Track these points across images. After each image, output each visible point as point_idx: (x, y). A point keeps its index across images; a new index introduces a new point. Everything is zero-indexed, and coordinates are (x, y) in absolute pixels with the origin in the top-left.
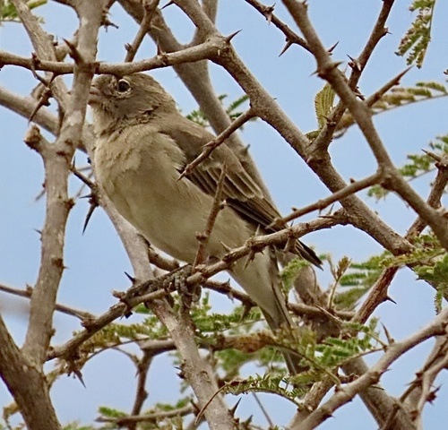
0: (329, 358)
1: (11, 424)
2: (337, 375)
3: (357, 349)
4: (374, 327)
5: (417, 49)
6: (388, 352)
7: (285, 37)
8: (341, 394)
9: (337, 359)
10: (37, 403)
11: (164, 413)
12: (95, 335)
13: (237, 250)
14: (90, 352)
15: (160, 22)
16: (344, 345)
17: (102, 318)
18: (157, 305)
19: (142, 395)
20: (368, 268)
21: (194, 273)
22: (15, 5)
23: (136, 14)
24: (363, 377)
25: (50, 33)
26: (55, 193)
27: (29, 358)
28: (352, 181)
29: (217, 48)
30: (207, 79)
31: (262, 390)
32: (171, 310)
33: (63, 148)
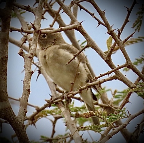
0: (111, 120)
2: (113, 125)
3: (119, 117)
4: (125, 110)
5: (138, 26)
6: (129, 118)
7: (98, 22)
8: (114, 131)
9: (113, 120)
10: (22, 133)
13: (83, 87)
14: (38, 118)
15: (60, 18)
16: (115, 116)
18: (58, 104)
20: (123, 93)
21: (70, 94)
24: (121, 126)
25: (26, 21)
27: (19, 119)
28: (118, 66)
29: (77, 26)
31: (90, 130)
32: (63, 105)
33: (30, 55)
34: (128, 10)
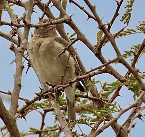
0: (102, 114)
1: (3, 133)
2: (104, 118)
3: (110, 112)
4: (116, 104)
5: (127, 19)
6: (120, 112)
7: (88, 16)
8: (106, 125)
9: (104, 114)
10: (13, 128)
11: (50, 129)
12: (30, 106)
13: (73, 80)
14: (28, 111)
15: (49, 11)
16: (106, 110)
17: (32, 101)
18: (49, 97)
19: (43, 124)
20: (112, 85)
21: (60, 87)
22: (5, 5)
23: (42, 9)
24: (112, 120)
25: (15, 14)
26: (19, 64)
27: (11, 114)
28: (109, 60)
29: (67, 19)
30: (63, 28)
31: (81, 123)
32: (53, 98)
33: (21, 50)
34: (117, 4)
